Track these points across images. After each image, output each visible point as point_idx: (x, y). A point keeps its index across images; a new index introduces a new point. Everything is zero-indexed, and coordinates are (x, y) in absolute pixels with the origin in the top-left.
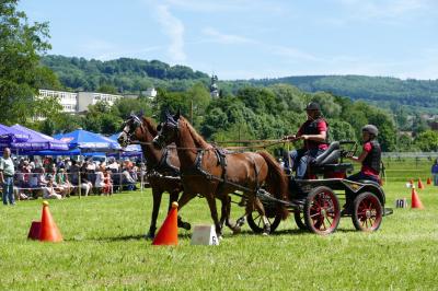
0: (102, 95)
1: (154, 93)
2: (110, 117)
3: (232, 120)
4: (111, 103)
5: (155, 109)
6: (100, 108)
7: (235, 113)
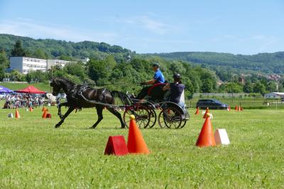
0: (60, 61)
1: (88, 60)
2: (62, 73)
3: (125, 75)
4: (63, 65)
5: (86, 69)
6: (57, 68)
7: (127, 72)
